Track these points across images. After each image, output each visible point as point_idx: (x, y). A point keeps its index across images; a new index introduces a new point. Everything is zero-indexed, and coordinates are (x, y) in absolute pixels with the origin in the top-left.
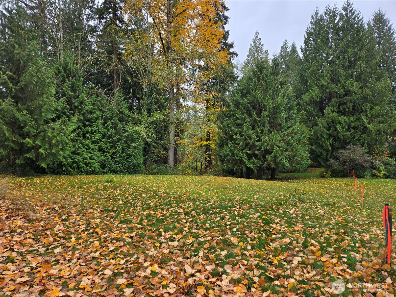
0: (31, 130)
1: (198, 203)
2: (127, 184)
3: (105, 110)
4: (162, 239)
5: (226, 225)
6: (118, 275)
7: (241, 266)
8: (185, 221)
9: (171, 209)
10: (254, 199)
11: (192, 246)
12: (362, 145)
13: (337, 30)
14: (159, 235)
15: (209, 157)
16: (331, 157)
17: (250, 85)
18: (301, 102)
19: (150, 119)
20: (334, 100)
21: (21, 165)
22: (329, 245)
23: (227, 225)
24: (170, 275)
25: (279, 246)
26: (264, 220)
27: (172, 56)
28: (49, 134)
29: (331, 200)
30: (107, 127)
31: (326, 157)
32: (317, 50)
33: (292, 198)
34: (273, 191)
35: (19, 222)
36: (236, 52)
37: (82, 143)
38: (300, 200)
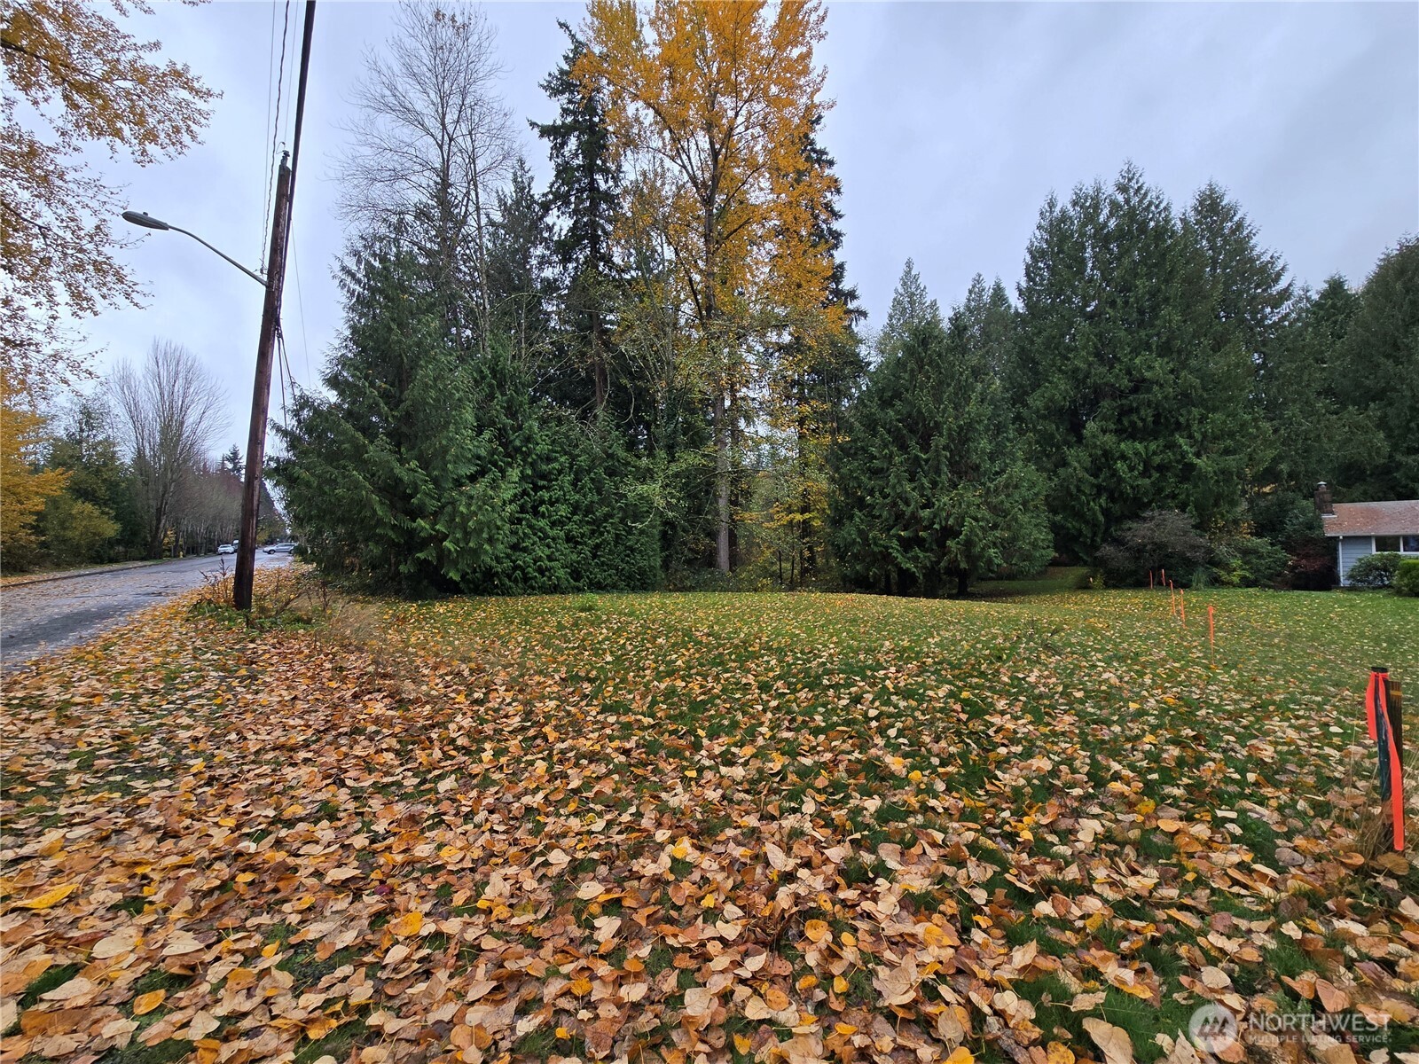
0: (427, 500)
1: (790, 659)
2: (625, 614)
3: (577, 452)
4: (702, 757)
5: (868, 719)
6: (585, 870)
7: (928, 849)
8: (760, 708)
9: (726, 675)
10: (929, 647)
11: (782, 779)
12: (1183, 508)
13: (1102, 238)
14: (697, 746)
15: (810, 549)
16: (1104, 540)
17: (900, 377)
18: (1024, 412)
19: (674, 468)
20: (1106, 404)
21: (409, 577)
22: (1168, 777)
23: (872, 719)
24: (725, 874)
25: (1022, 782)
26: (965, 702)
27: (716, 325)
28: (462, 509)
29: (1125, 645)
30: (582, 489)
31: (1093, 540)
32: (1056, 289)
33: (1027, 643)
34: (973, 624)
35: (380, 705)
36: (863, 308)
37: (530, 526)
38: (1046, 647)
